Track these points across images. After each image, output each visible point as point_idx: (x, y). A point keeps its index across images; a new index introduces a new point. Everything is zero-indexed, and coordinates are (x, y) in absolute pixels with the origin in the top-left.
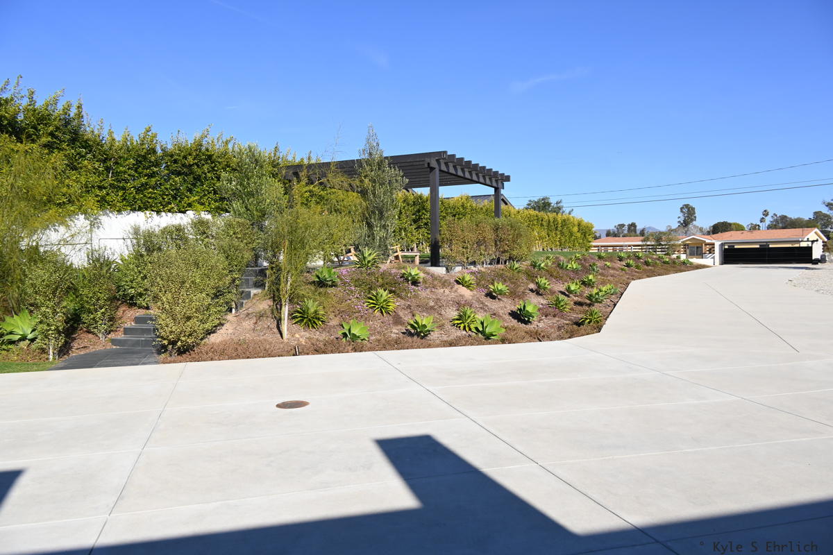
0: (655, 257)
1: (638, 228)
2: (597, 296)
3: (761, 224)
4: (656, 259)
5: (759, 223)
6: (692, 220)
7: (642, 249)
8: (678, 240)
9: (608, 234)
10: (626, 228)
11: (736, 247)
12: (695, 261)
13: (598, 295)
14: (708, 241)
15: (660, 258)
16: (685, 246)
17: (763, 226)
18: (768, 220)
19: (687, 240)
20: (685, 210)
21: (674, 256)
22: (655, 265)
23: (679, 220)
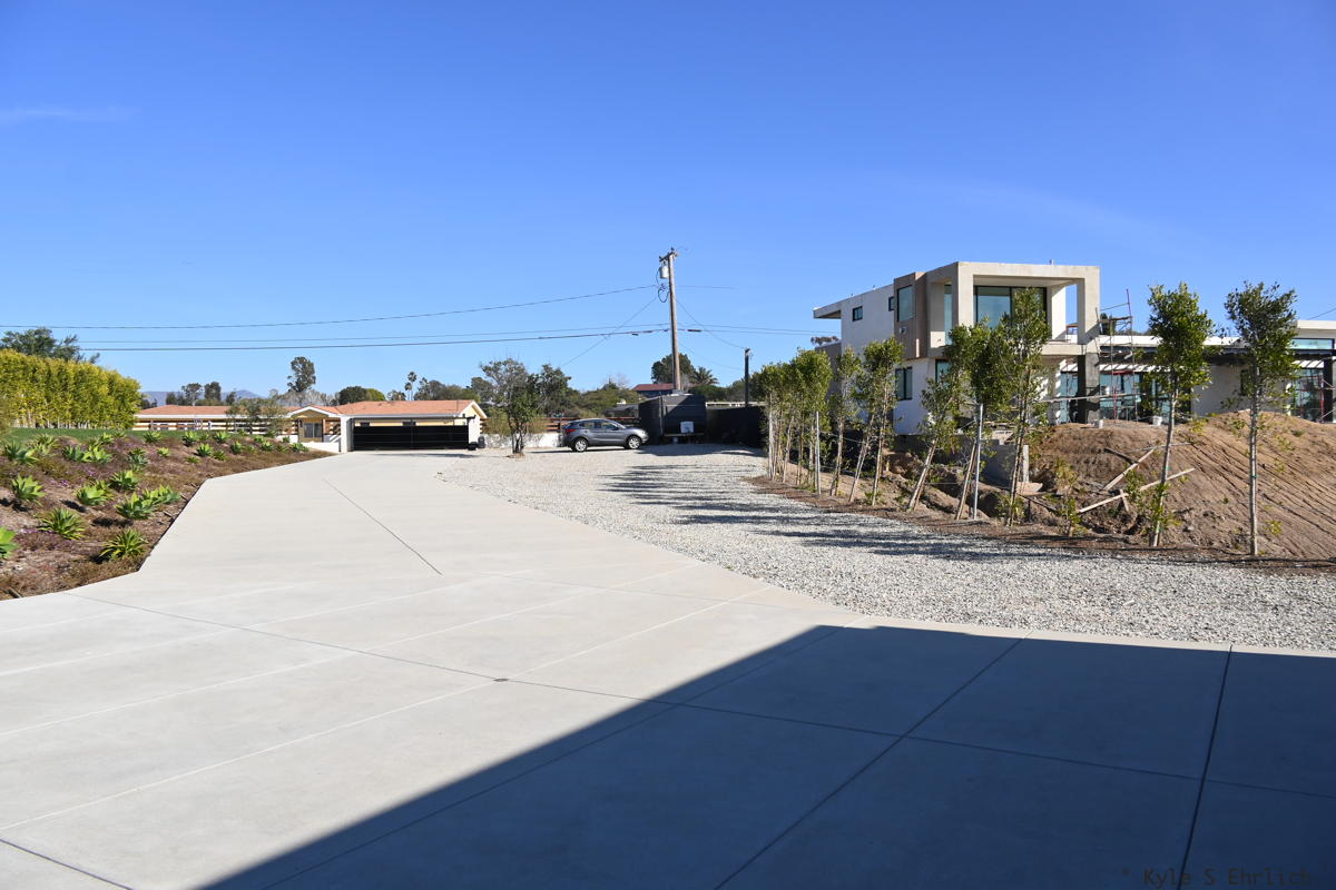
0: (248, 439)
1: (222, 391)
2: (138, 508)
3: (406, 393)
4: (250, 443)
5: (403, 391)
6: (310, 382)
7: (226, 426)
8: (286, 413)
9: (171, 400)
10: (202, 391)
11: (371, 425)
12: (313, 445)
13: (141, 506)
14: (331, 416)
15: (255, 442)
16: (298, 422)
17: (409, 395)
18: (416, 386)
19: (300, 414)
20: (299, 366)
21: (280, 438)
22: (247, 453)
23: (289, 381)
